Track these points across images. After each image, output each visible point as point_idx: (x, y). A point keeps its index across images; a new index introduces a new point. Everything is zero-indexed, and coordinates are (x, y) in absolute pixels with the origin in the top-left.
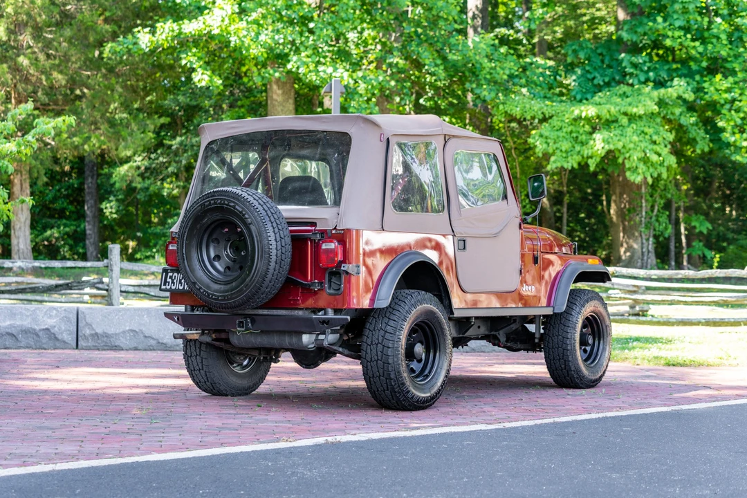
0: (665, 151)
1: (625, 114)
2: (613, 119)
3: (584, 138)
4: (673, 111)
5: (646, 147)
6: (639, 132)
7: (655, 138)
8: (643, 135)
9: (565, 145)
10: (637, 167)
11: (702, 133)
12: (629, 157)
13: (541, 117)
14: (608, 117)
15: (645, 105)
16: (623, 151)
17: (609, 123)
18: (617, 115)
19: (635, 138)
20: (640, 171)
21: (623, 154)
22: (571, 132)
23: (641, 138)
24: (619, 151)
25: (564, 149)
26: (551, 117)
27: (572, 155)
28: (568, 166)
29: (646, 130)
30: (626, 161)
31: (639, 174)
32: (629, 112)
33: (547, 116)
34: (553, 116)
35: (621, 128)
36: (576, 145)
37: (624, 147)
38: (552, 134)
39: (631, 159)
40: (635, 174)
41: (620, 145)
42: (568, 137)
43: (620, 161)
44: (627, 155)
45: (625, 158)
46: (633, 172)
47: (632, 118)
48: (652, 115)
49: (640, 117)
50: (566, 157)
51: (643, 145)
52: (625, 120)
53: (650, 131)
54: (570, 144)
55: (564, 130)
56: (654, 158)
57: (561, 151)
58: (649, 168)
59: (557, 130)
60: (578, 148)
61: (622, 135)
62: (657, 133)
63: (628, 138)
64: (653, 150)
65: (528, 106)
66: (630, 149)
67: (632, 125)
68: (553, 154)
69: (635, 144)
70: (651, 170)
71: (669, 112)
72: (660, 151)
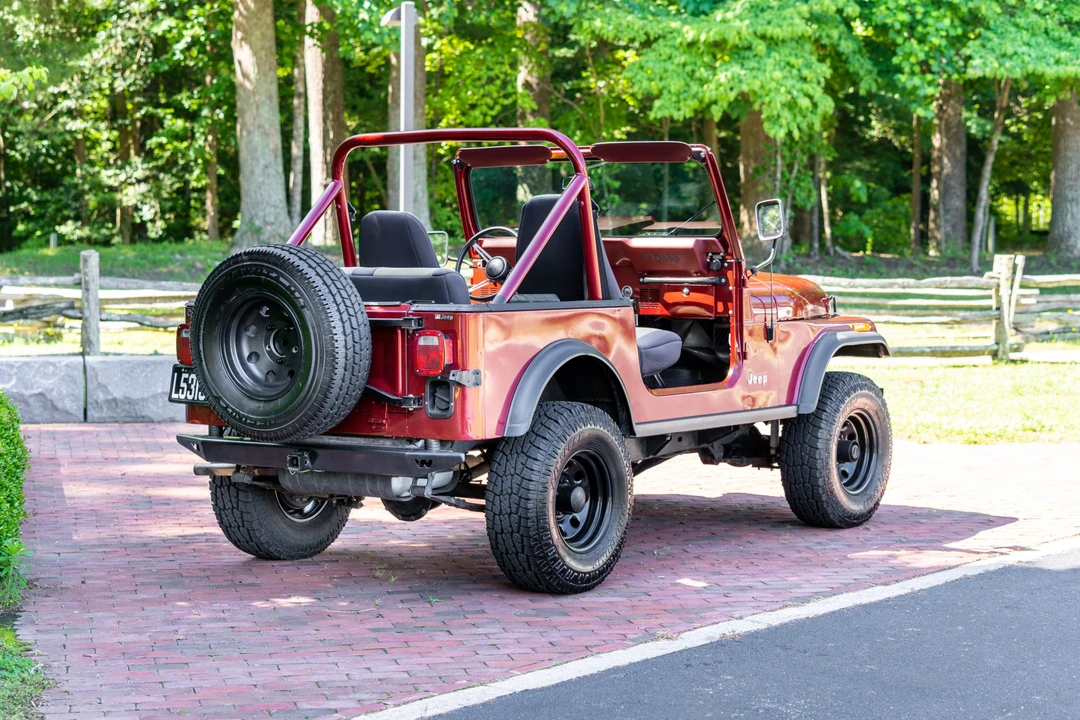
0: (818, 92)
1: (763, 37)
2: (746, 44)
3: (702, 72)
4: (830, 33)
5: (793, 86)
6: (783, 64)
7: (805, 73)
8: (788, 68)
9: (675, 85)
10: (779, 116)
11: (868, 65)
12: (770, 102)
13: (643, 38)
14: (737, 41)
15: (791, 25)
16: (760, 92)
17: (740, 52)
18: (750, 38)
19: (778, 74)
20: (784, 122)
21: (761, 97)
22: (684, 65)
23: (785, 73)
24: (755, 93)
25: (673, 89)
26: (656, 40)
27: (685, 100)
28: (678, 116)
29: (793, 60)
30: (764, 107)
31: (781, 126)
32: (769, 34)
33: (652, 38)
34: (659, 37)
35: (757, 59)
36: (692, 84)
37: (762, 87)
38: (658, 66)
39: (772, 105)
40: (777, 127)
41: (756, 86)
42: (680, 70)
43: (756, 107)
44: (767, 99)
45: (763, 103)
46: (774, 124)
47: (772, 43)
48: (800, 40)
49: (783, 41)
50: (678, 102)
51: (790, 83)
52: (761, 47)
53: (798, 62)
54: (682, 82)
55: (676, 61)
56: (805, 103)
57: (669, 92)
58: (795, 116)
59: (665, 61)
60: (695, 87)
61: (759, 69)
62: (808, 66)
63: (767, 74)
64: (802, 90)
65: (625, 23)
66: (770, 91)
67: (774, 54)
68: (658, 97)
69: (777, 82)
70: (799, 119)
71: (824, 35)
72: (811, 92)
